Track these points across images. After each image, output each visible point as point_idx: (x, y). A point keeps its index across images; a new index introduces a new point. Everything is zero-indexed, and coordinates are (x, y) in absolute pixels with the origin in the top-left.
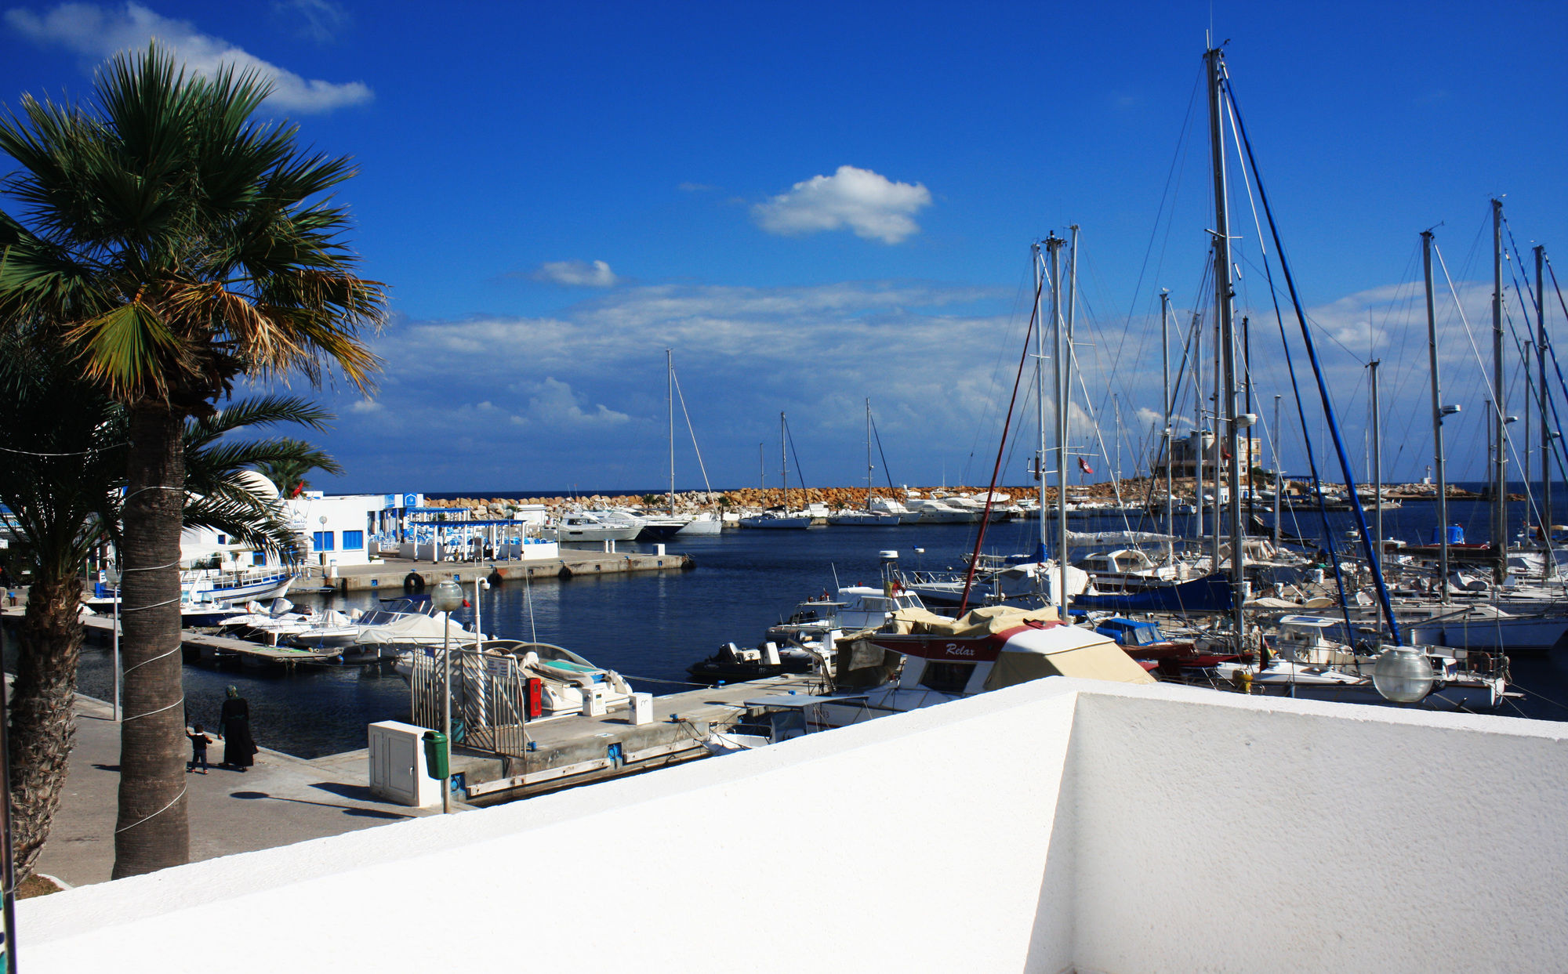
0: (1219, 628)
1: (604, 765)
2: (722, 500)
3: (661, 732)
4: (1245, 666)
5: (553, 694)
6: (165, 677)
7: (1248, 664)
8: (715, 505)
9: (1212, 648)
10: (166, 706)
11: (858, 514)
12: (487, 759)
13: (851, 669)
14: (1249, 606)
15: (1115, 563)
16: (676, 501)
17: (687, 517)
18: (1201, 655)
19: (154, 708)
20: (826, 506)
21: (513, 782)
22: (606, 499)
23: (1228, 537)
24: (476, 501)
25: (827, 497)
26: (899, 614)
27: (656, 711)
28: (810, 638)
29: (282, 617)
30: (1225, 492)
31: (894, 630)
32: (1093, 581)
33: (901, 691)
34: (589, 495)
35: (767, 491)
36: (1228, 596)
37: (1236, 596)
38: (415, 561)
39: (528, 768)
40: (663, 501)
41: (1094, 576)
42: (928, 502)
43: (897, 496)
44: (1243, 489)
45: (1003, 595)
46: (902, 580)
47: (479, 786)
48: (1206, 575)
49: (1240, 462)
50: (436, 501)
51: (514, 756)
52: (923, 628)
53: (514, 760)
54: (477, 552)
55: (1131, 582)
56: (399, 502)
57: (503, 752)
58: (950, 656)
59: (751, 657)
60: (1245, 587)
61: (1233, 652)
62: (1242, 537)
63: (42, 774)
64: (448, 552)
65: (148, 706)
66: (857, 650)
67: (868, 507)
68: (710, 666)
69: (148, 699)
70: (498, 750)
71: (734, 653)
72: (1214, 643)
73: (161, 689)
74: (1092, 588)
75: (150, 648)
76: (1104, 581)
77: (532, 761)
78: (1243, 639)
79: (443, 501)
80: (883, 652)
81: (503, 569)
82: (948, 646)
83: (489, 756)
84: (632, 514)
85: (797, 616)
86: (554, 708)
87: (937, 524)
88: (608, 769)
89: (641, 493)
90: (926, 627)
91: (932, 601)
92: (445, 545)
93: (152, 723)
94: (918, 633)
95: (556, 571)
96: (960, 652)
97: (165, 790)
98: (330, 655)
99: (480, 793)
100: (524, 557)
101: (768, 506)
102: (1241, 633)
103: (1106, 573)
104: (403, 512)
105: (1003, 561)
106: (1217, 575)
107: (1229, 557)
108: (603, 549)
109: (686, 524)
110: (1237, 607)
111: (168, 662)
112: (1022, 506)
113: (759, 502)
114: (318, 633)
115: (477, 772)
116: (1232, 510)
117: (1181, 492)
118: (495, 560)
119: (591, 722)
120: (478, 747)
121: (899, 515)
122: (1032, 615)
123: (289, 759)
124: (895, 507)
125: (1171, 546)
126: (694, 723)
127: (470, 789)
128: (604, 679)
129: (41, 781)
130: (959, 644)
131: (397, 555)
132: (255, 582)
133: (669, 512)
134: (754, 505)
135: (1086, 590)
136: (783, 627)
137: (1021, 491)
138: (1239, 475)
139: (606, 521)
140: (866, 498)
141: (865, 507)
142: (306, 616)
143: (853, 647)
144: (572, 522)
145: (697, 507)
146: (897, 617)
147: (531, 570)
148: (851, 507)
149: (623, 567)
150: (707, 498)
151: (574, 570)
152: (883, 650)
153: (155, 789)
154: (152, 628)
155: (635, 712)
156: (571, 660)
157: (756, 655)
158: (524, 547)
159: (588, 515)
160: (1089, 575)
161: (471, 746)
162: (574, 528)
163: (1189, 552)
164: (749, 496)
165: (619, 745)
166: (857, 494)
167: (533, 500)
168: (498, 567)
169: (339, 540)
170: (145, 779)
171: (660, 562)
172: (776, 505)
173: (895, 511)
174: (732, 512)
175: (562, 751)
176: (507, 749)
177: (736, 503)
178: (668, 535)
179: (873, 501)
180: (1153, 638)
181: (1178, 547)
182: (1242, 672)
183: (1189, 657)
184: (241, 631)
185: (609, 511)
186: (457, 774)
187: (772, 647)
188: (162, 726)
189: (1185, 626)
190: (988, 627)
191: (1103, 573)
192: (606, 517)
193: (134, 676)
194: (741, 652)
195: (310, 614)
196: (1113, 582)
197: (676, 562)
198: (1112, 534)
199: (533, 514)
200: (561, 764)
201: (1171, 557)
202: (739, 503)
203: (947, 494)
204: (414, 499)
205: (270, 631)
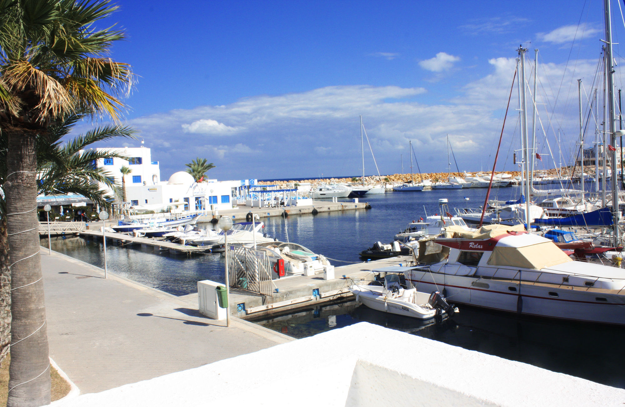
0: (605, 234)
1: (311, 299)
2: (386, 179)
3: (338, 284)
4: (619, 253)
5: (294, 266)
6: (29, 268)
7: (620, 252)
8: (382, 181)
9: (602, 244)
10: (30, 283)
11: (444, 184)
12: (255, 297)
13: (426, 254)
14: (621, 223)
15: (556, 203)
16: (366, 180)
17: (371, 187)
18: (596, 247)
19: (24, 284)
20: (431, 181)
21: (267, 307)
22: (337, 180)
23: (611, 191)
24: (282, 182)
25: (431, 177)
26: (448, 228)
27: (336, 274)
28: (414, 239)
29: (188, 233)
30: (610, 171)
31: (445, 236)
32: (546, 212)
33: (448, 265)
34: (329, 178)
35: (405, 175)
36: (611, 219)
37: (615, 218)
38: (252, 207)
39: (275, 300)
40: (360, 180)
41: (546, 210)
42: (475, 178)
43: (461, 176)
44: (618, 170)
45: (500, 219)
46: (458, 212)
47: (252, 309)
48: (600, 209)
49: (617, 158)
50: (265, 182)
51: (268, 295)
52: (458, 235)
53: (268, 297)
54: (278, 203)
55: (564, 212)
56: (247, 183)
57: (263, 293)
58: (471, 249)
59: (387, 248)
60: (619, 214)
61: (613, 246)
62: (618, 191)
63: (6, 312)
64: (265, 204)
65: (21, 283)
66: (429, 245)
67: (449, 181)
68: (369, 252)
69: (20, 280)
70: (261, 292)
71: (380, 246)
72: (603, 241)
73: (27, 275)
74: (545, 215)
75: (20, 254)
76: (552, 212)
77: (276, 297)
78: (618, 239)
79: (269, 182)
80: (442, 247)
81: (288, 210)
82: (470, 244)
83: (256, 295)
84: (347, 186)
85: (408, 229)
86: (293, 272)
87: (479, 188)
88: (313, 301)
89: (351, 177)
90: (460, 235)
91: (469, 222)
92: (264, 200)
93: (23, 292)
94: (456, 238)
95: (311, 211)
96: (476, 246)
97: (31, 325)
98: (206, 249)
99: (252, 312)
100: (298, 205)
101: (406, 181)
102: (617, 237)
103: (552, 208)
104: (249, 187)
105: (505, 203)
106: (606, 209)
107: (611, 200)
108: (332, 201)
109: (370, 190)
110: (615, 224)
111: (31, 260)
112: (517, 179)
113: (402, 180)
114: (201, 240)
115: (250, 303)
116: (613, 179)
117: (589, 172)
118: (285, 207)
119: (307, 279)
120: (253, 291)
121: (462, 184)
122: (510, 229)
123: (170, 296)
124: (460, 181)
125: (583, 196)
126: (353, 279)
127: (247, 310)
128: (317, 259)
129: (6, 315)
130: (476, 243)
131: (245, 205)
132: (183, 218)
133: (362, 184)
134: (400, 181)
135: (542, 216)
136: (402, 235)
137: (517, 173)
138: (616, 164)
139: (335, 189)
140: (448, 177)
141: (448, 181)
142: (199, 232)
143: (427, 244)
144: (321, 190)
145: (375, 182)
146: (447, 230)
147: (300, 211)
148: (442, 181)
149: (340, 208)
150: (380, 179)
151: (318, 210)
152: (441, 246)
153: (26, 325)
154: (21, 244)
155: (326, 274)
156: (304, 250)
157: (389, 247)
158: (298, 201)
159: (328, 187)
160: (543, 209)
161: (250, 290)
162: (322, 192)
163: (592, 198)
164: (397, 177)
165: (318, 289)
166: (444, 176)
167: (306, 181)
168: (286, 209)
169: (219, 199)
170: (21, 320)
171: (356, 206)
172: (409, 181)
173: (460, 182)
174: (390, 184)
175: (291, 292)
176: (265, 292)
177: (392, 180)
178: (361, 195)
179: (451, 178)
180: (573, 239)
181: (587, 195)
182: (617, 256)
183: (589, 248)
184: (171, 239)
185: (337, 185)
186: (241, 304)
187: (396, 244)
188: (28, 293)
189: (588, 233)
190: (489, 234)
191: (550, 208)
192: (335, 187)
193: (14, 268)
194: (383, 245)
195: (200, 231)
196: (555, 212)
197: (363, 205)
198: (555, 190)
199: (305, 187)
200: (290, 298)
201: (584, 201)
202: (393, 180)
203: (483, 175)
204: (253, 181)
205: (182, 239)
